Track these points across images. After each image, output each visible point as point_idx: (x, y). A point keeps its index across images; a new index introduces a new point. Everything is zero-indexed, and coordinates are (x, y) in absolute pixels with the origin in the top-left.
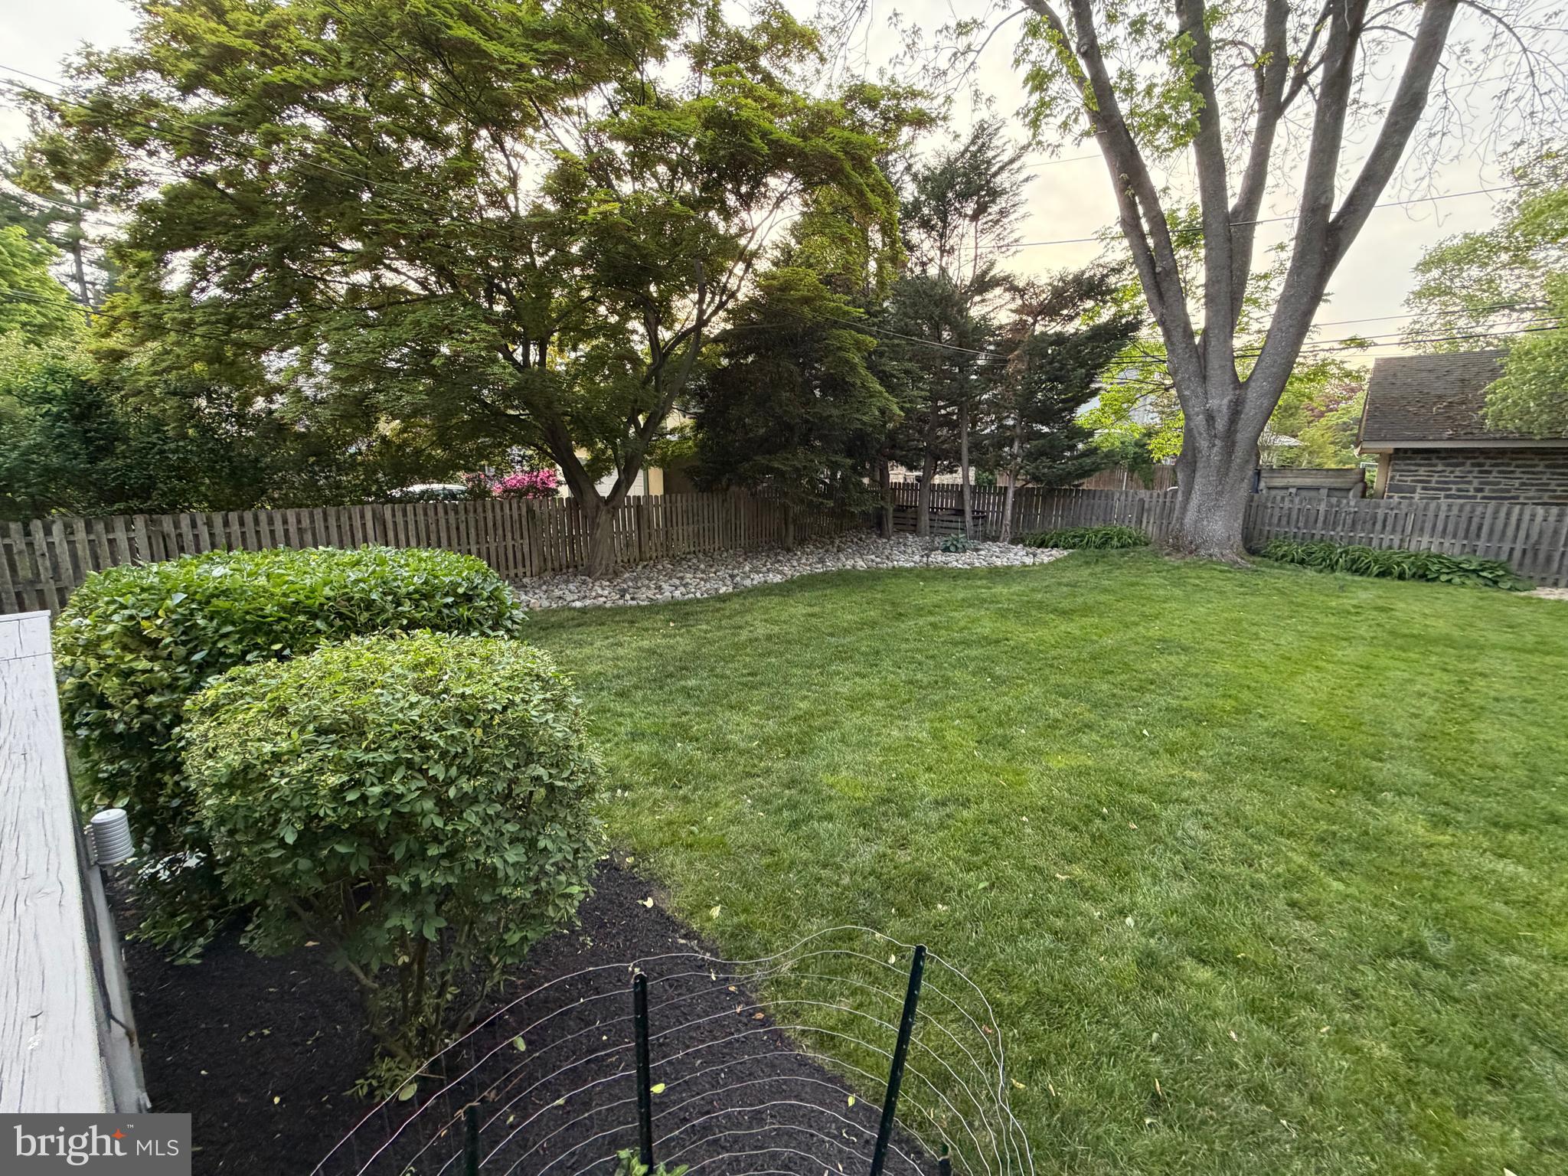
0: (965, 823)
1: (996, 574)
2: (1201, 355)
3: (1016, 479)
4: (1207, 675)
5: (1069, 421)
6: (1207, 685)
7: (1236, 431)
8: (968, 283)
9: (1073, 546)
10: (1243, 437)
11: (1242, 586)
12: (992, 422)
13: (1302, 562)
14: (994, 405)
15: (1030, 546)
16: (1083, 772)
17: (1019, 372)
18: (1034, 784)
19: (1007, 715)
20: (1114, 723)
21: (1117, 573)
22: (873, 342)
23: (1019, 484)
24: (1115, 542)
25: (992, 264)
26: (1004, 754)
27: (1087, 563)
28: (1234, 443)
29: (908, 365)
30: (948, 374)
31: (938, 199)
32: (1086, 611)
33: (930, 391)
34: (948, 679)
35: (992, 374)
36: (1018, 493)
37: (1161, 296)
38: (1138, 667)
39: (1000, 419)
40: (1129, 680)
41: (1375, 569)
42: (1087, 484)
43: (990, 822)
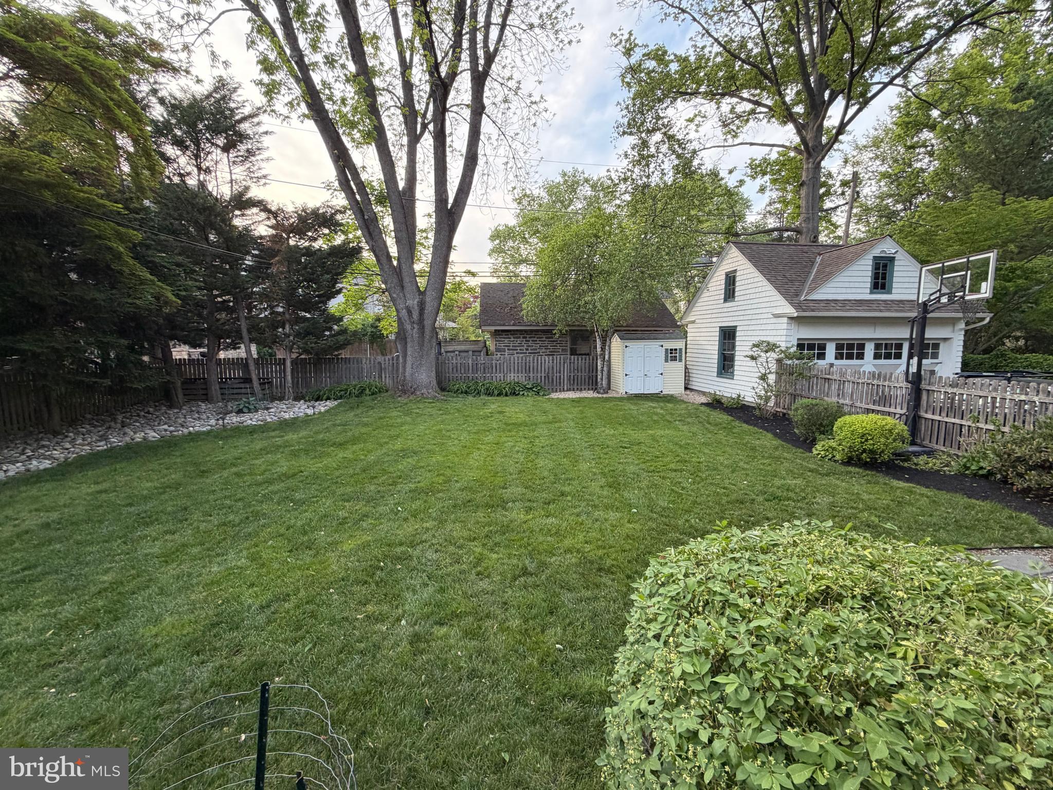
0: (287, 612)
1: (285, 425)
2: (398, 272)
3: (291, 352)
4: (428, 466)
5: (325, 310)
6: (430, 471)
7: (424, 320)
8: (227, 199)
9: (341, 397)
10: (428, 323)
11: (440, 410)
12: (265, 309)
13: (466, 393)
14: (264, 296)
15: (309, 401)
16: (366, 546)
17: (282, 273)
18: (335, 565)
19: (309, 525)
20: (381, 509)
21: (371, 413)
22: (138, 236)
23: (294, 356)
24: (367, 392)
25: (247, 188)
26: (311, 552)
27: (352, 408)
28: (423, 327)
29: (180, 259)
30: (219, 269)
31: (188, 126)
32: (355, 440)
33: (205, 281)
34: (258, 512)
35: (260, 271)
36: (294, 362)
37: (370, 234)
38: (391, 469)
39: (272, 307)
40: (387, 479)
41: (496, 392)
42: (344, 354)
43: (307, 603)
